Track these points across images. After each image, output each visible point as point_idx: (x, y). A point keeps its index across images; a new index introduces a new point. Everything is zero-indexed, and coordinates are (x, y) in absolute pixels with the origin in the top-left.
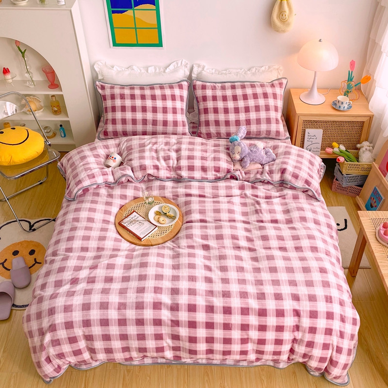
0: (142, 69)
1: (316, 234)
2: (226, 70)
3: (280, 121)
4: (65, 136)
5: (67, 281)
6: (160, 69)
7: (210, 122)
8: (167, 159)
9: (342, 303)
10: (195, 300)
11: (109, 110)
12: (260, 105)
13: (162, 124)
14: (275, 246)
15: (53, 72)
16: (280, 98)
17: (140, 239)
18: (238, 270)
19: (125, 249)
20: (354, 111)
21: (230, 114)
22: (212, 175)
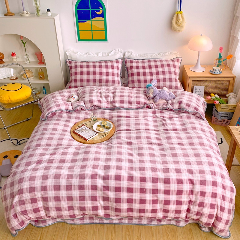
0: (95, 54)
1: (203, 136)
2: (145, 54)
3: (178, 80)
4: (46, 93)
5: (34, 162)
6: (105, 54)
7: (135, 81)
8: (107, 97)
9: (222, 177)
10: (121, 173)
11: (73, 74)
12: (166, 71)
13: (105, 81)
14: (175, 143)
15: (42, 54)
16: (177, 67)
17: (86, 140)
18: (151, 155)
19: (75, 145)
20: (223, 75)
21: (147, 76)
22: (135, 106)
